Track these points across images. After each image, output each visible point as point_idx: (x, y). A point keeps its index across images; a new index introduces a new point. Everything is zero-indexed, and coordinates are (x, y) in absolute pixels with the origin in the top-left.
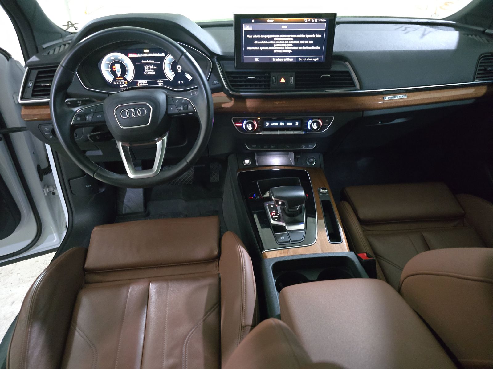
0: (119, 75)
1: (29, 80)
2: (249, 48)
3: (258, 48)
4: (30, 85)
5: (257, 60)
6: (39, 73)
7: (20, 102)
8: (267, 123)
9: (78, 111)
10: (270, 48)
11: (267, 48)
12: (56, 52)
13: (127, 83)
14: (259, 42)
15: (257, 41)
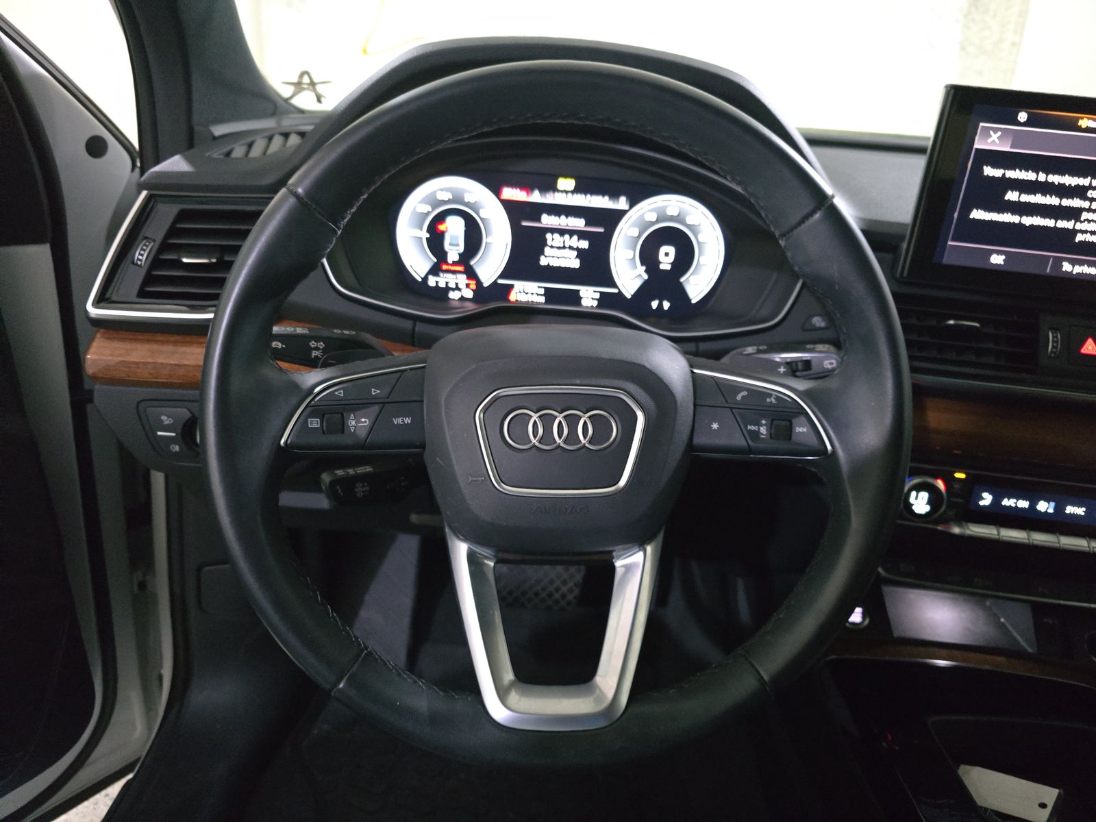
0: (453, 256)
1: (140, 237)
2: (978, 214)
3: (1015, 219)
4: (140, 254)
5: (997, 259)
6: (183, 216)
7: (93, 311)
8: (985, 495)
9: (317, 390)
10: (1061, 224)
11: (1049, 223)
12: (256, 152)
13: (473, 286)
14: (1025, 198)
15: (1016, 194)
